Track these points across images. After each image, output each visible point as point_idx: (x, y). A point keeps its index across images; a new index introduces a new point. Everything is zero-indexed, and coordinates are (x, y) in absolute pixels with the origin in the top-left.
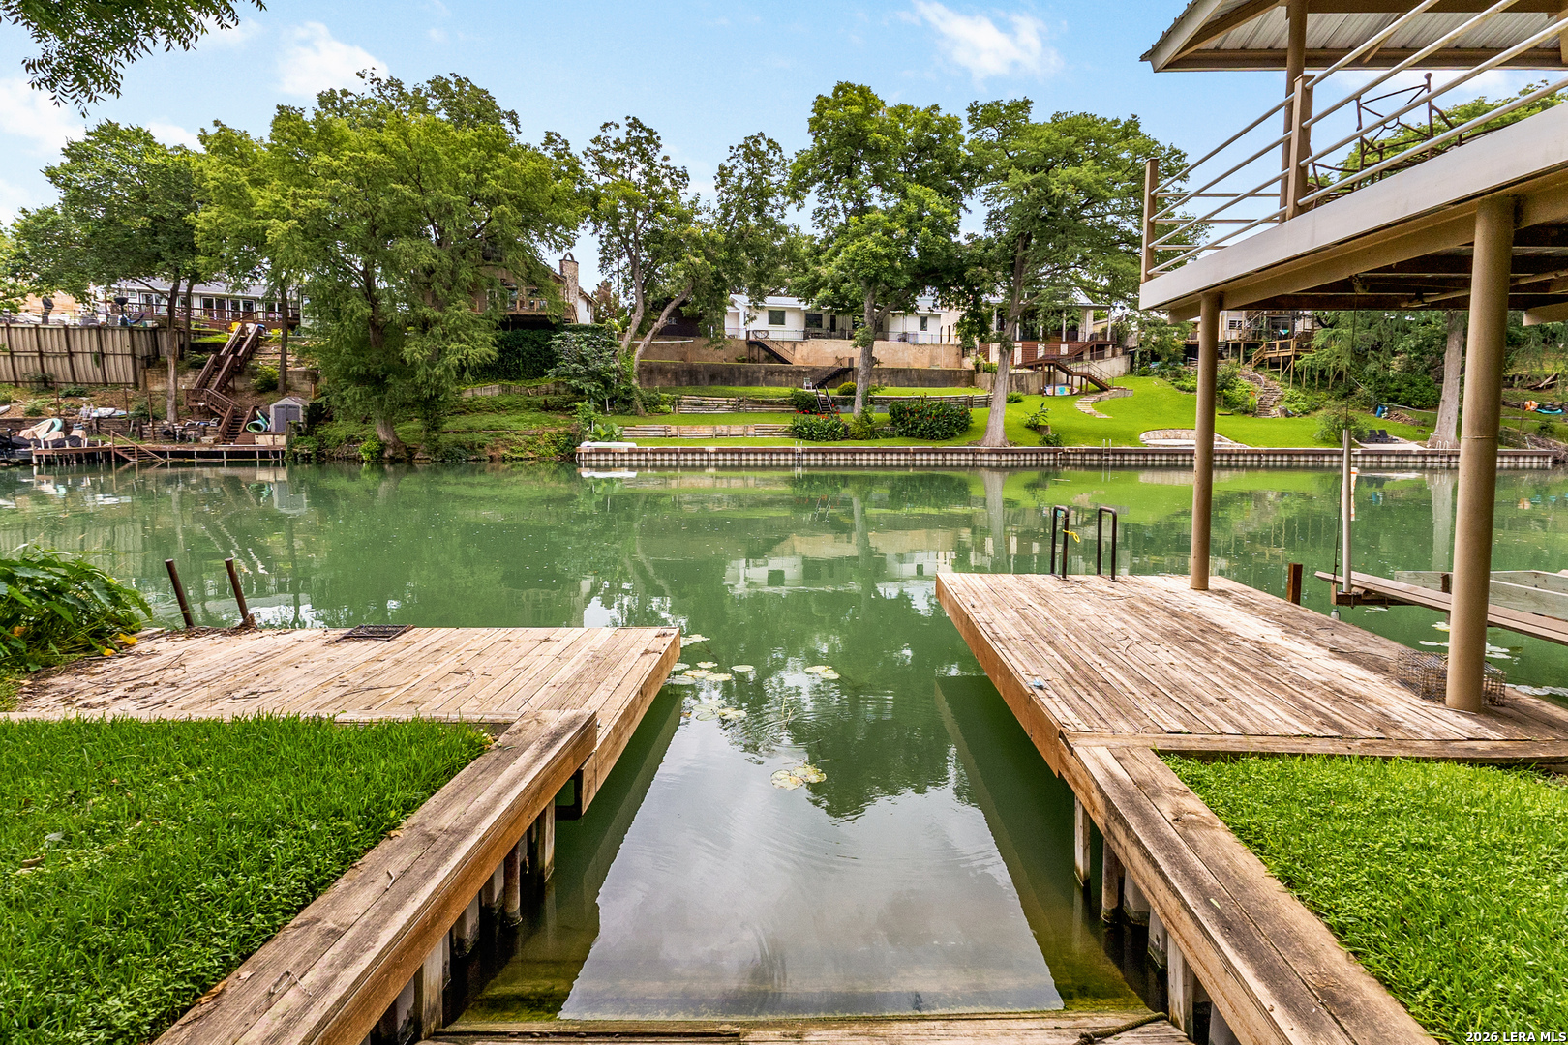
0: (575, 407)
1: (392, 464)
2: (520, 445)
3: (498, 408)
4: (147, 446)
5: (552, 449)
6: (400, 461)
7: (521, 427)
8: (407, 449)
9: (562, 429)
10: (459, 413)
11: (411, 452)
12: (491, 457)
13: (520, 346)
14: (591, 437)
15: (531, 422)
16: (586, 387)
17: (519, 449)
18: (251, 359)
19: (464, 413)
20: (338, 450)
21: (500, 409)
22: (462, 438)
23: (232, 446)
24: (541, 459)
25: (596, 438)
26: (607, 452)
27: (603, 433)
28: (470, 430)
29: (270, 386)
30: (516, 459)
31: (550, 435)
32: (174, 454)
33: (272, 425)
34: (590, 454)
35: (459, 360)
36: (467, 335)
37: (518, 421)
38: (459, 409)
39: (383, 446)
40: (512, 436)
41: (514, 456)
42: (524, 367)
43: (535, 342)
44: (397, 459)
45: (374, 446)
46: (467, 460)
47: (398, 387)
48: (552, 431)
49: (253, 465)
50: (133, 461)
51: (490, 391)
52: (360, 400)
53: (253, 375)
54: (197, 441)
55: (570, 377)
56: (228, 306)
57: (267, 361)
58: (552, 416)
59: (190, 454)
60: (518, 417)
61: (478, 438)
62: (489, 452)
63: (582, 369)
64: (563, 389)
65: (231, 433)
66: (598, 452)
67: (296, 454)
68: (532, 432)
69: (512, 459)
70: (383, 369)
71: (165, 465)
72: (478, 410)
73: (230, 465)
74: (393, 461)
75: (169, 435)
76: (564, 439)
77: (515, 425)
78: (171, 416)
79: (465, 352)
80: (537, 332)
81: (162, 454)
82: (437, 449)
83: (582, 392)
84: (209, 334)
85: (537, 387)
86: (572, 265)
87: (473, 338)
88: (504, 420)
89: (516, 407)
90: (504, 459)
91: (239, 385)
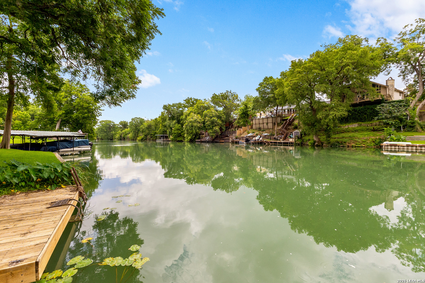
0: (384, 130)
1: (317, 147)
2: (359, 142)
3: (355, 131)
4: (272, 141)
5: (373, 144)
6: (319, 146)
7: (361, 137)
8: (321, 143)
9: (378, 137)
10: (342, 133)
11: (322, 143)
12: (348, 146)
13: (366, 111)
14: (389, 140)
15: (366, 135)
16: (390, 122)
17: (359, 143)
18: (293, 122)
19: (343, 133)
20: (306, 143)
21: (356, 131)
22: (339, 140)
23: (285, 141)
24: (368, 147)
25: (392, 140)
26: (395, 145)
27: (395, 139)
28: (343, 137)
29: (296, 128)
30: (357, 147)
31: (372, 139)
32: (274, 143)
33: (293, 137)
34: (387, 146)
35: (333, 117)
36: (337, 109)
37: (361, 135)
38: (342, 131)
39: (315, 142)
40: (357, 140)
41: (356, 146)
42: (368, 117)
43: (372, 109)
44: (318, 145)
45: (312, 142)
46: (339, 147)
47: (318, 126)
48: (373, 138)
49: (288, 145)
50: (267, 144)
51: (354, 126)
52: (307, 130)
53: (293, 125)
54: (280, 140)
55: (383, 119)
56: (292, 110)
57: (296, 122)
58: (375, 133)
59: (276, 143)
60: (361, 133)
61: (344, 140)
62: (348, 144)
63: (389, 116)
64: (382, 124)
65: (285, 138)
66: (391, 145)
67: (296, 143)
68: (365, 138)
69: (356, 147)
70: (314, 121)
71: (272, 145)
72: (348, 132)
73: (284, 145)
74: (317, 146)
75: (275, 138)
76: (378, 141)
77: (359, 136)
78: (276, 135)
79: (335, 114)
80: (373, 106)
81: (272, 143)
82: (329, 143)
83: (388, 124)
84: (287, 117)
85: (371, 124)
86: (392, 81)
87: (339, 110)
88: (356, 134)
89: (362, 130)
90: (352, 147)
91: (290, 127)
